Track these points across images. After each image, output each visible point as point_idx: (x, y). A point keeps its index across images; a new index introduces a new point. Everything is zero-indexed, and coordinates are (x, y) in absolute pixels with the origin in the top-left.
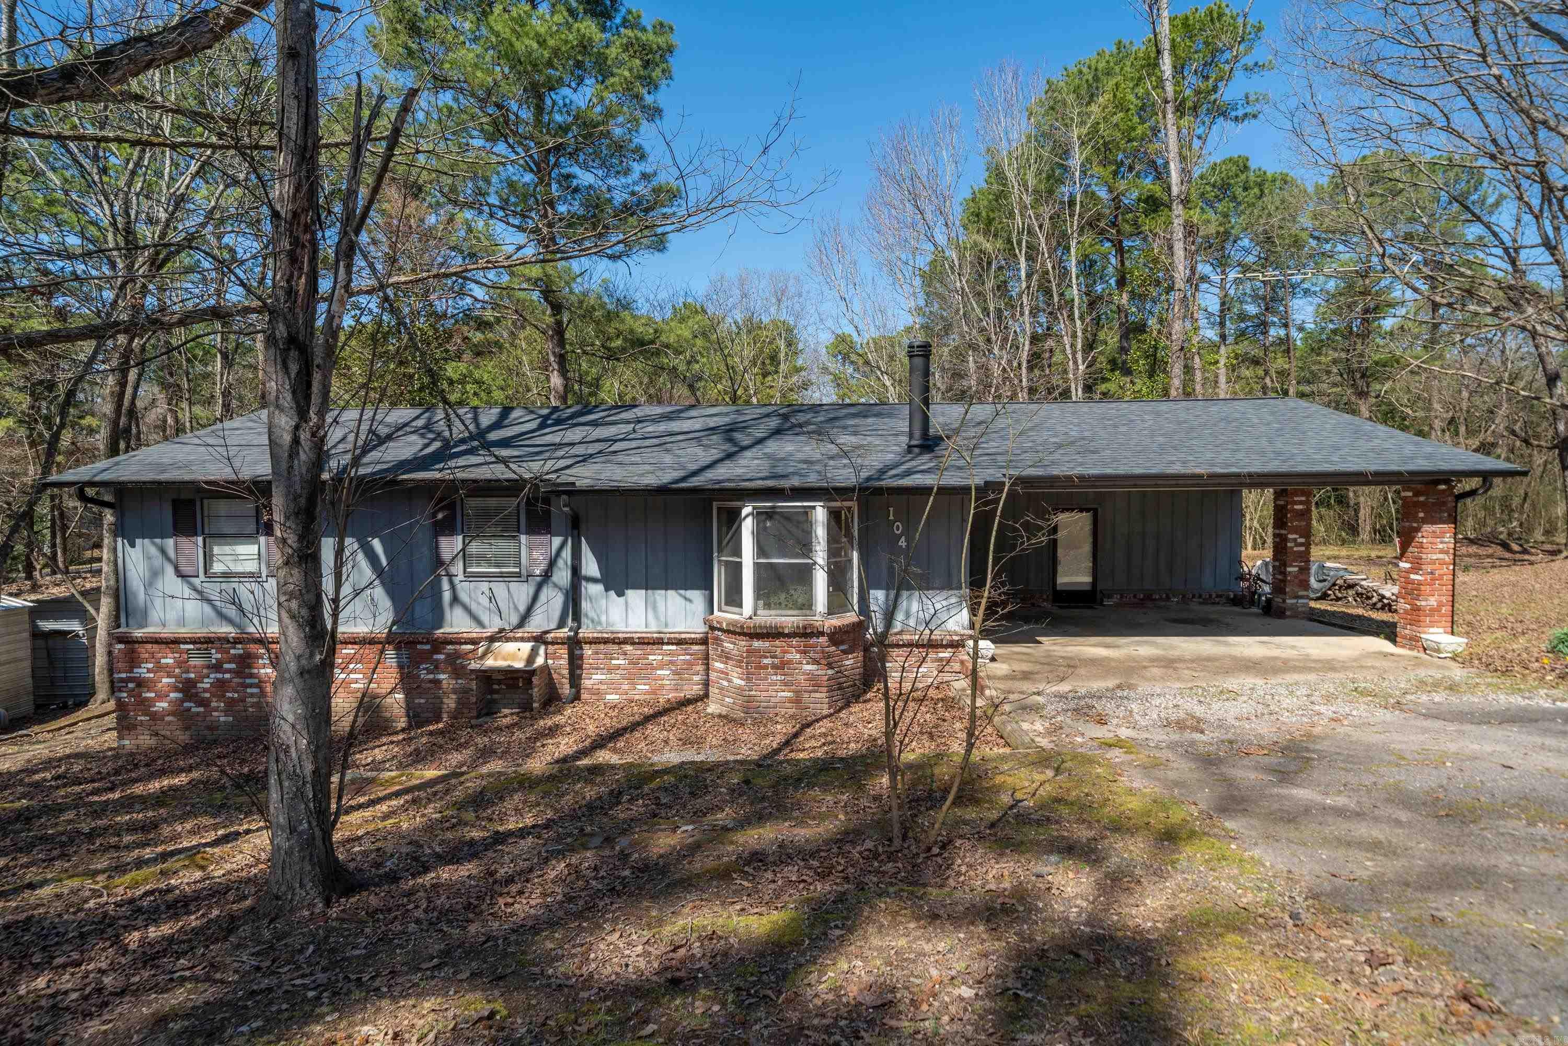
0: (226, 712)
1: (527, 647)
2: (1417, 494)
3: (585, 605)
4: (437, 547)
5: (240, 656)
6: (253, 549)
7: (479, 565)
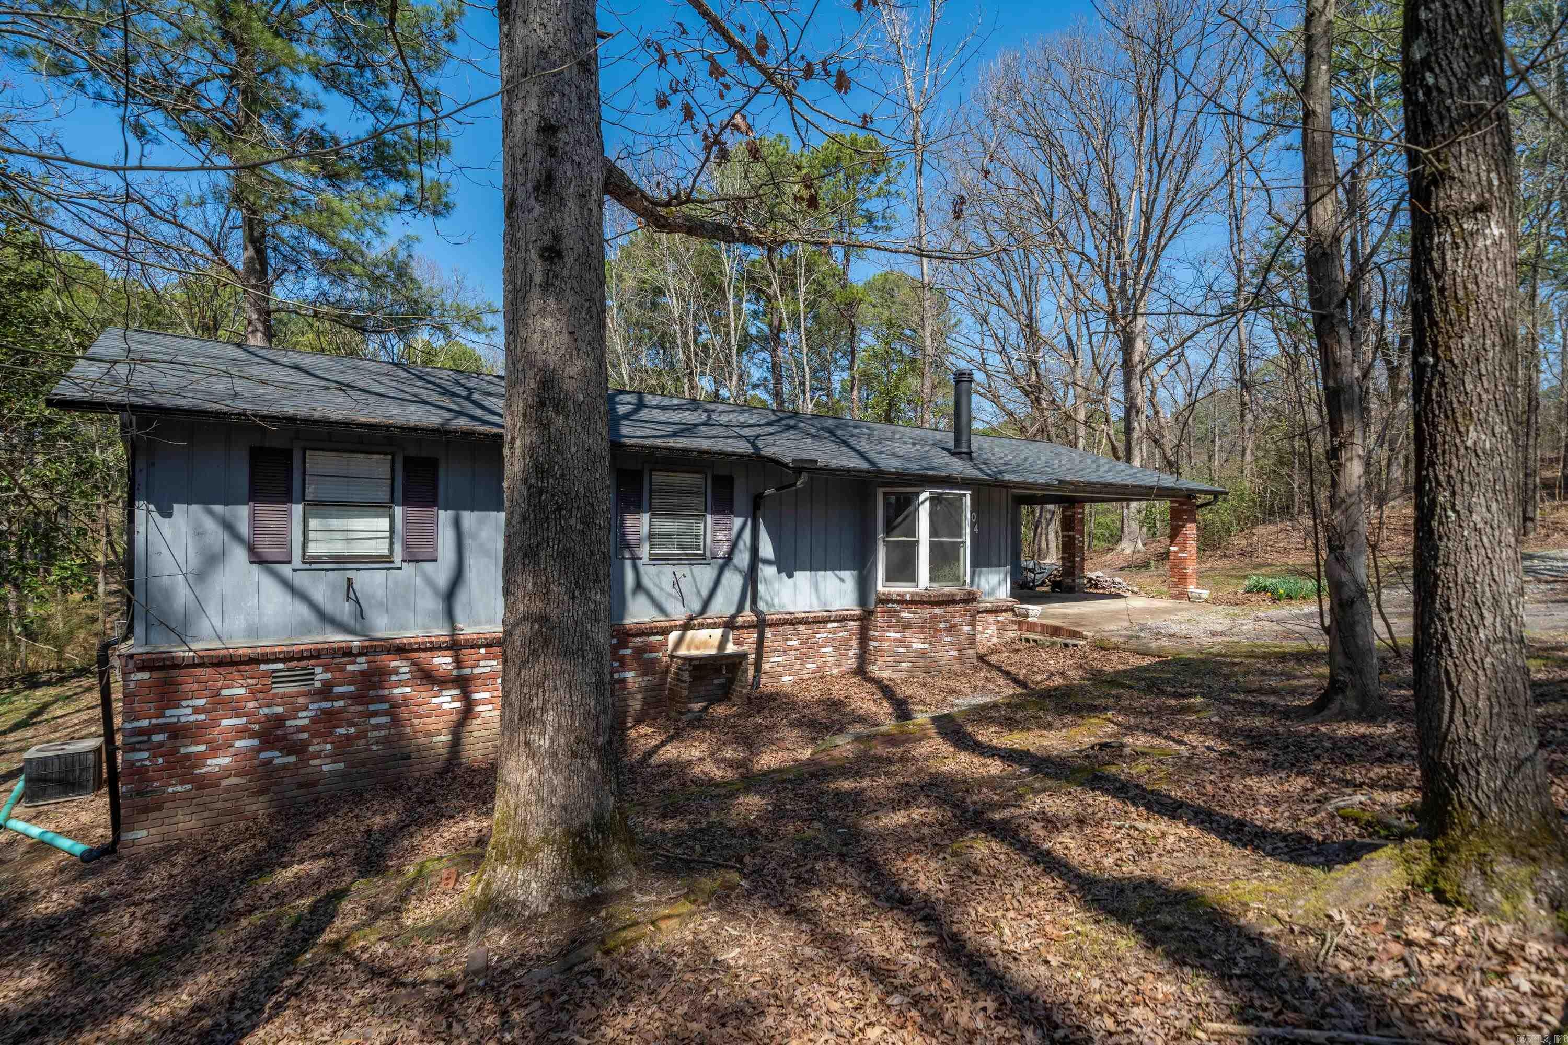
0: (334, 757)
1: (718, 633)
2: (1181, 504)
3: (761, 588)
4: (622, 526)
5: (362, 673)
6: (383, 524)
7: (664, 547)
